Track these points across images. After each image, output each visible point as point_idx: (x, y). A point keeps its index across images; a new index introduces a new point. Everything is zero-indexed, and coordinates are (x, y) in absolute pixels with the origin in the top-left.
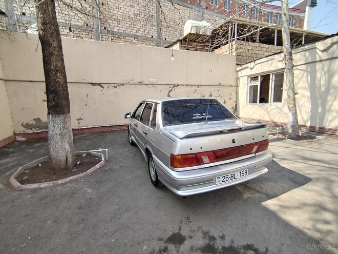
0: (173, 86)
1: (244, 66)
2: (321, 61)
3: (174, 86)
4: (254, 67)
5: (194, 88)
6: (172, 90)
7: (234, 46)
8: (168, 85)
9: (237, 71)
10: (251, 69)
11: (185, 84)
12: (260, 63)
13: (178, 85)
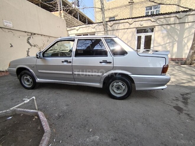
0: (30, 34)
1: (73, 28)
2: (110, 30)
3: (32, 34)
4: (79, 29)
5: (47, 38)
6: (30, 37)
7: (63, 14)
8: (26, 32)
9: (68, 31)
10: (77, 30)
11: (39, 33)
12: (82, 28)
13: (35, 34)
